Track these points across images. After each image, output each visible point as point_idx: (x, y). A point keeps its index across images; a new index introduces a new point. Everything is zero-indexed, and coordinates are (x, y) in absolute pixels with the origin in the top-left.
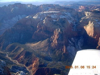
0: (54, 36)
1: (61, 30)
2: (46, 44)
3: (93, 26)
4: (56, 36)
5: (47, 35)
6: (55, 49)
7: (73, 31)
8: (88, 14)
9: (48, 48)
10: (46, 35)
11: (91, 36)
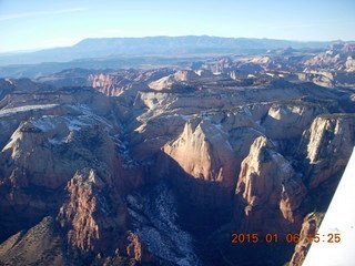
0: (72, 204)
1: (98, 174)
2: (47, 241)
3: (206, 140)
4: (82, 201)
5: (41, 204)
6: (93, 254)
7: (128, 169)
8: (155, 101)
9: (65, 256)
10: (32, 204)
11: (202, 174)
